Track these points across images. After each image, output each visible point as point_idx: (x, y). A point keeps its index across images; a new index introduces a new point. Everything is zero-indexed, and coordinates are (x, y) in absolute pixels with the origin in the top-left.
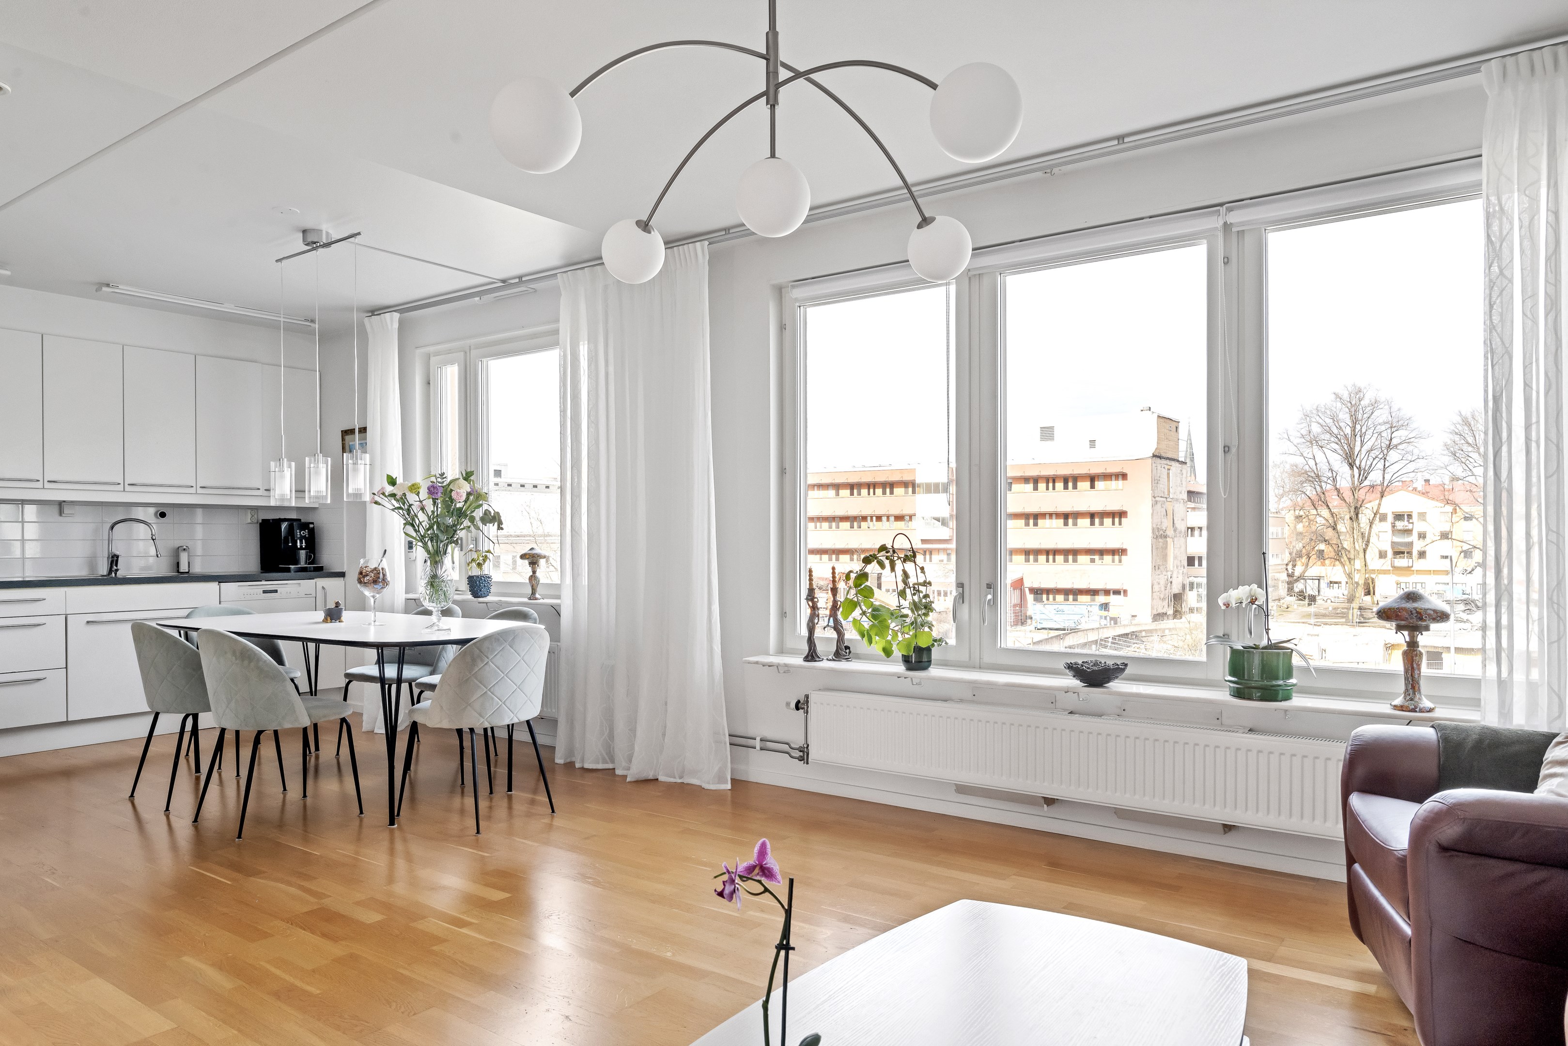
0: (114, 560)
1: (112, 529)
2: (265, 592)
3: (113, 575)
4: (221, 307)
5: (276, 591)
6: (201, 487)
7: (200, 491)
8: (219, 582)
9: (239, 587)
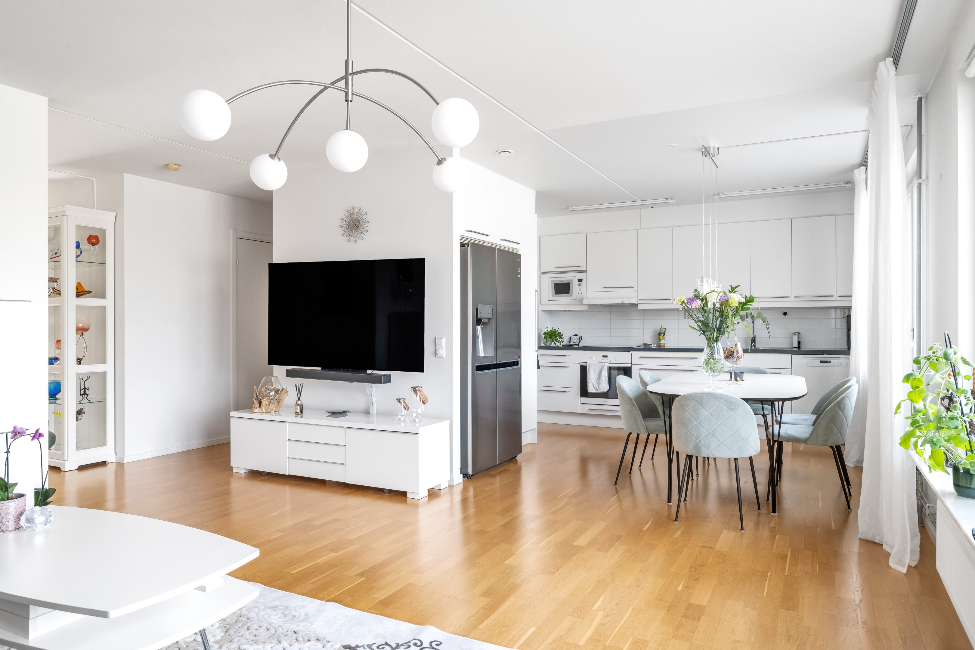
0: (754, 339)
1: (754, 323)
2: (822, 362)
3: (753, 348)
4: (782, 190)
5: (830, 362)
6: (795, 297)
7: (794, 299)
8: (792, 354)
9: (804, 358)
